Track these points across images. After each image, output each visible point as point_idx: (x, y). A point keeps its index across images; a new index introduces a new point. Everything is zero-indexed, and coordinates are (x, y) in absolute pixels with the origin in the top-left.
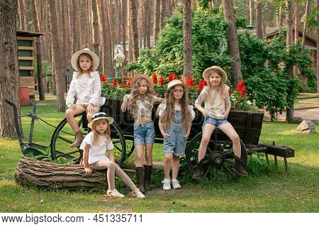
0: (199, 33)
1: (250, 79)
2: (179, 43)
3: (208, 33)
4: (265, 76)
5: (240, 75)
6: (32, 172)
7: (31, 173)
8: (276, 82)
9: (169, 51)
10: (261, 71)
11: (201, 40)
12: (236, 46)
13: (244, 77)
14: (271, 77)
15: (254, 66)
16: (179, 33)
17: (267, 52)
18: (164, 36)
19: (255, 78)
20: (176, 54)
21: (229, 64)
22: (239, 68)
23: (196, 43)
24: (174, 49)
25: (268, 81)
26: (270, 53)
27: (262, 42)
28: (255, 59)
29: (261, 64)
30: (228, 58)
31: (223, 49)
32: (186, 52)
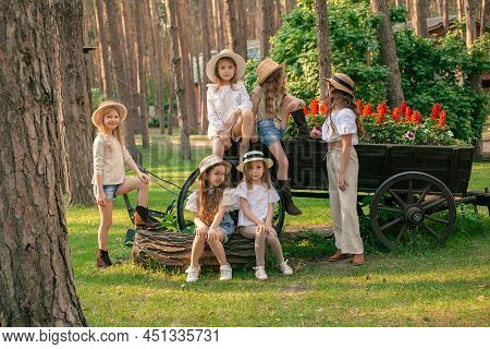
0: (337, 35)
1: (415, 99)
2: (307, 50)
3: (350, 33)
4: (438, 94)
5: (400, 93)
7: (156, 250)
8: (455, 101)
9: (291, 63)
10: (431, 86)
11: (340, 44)
12: (392, 50)
13: (407, 97)
14: (447, 94)
15: (419, 79)
16: (307, 36)
17: (438, 57)
18: (283, 41)
19: (424, 98)
20: (305, 68)
21: (383, 79)
22: (398, 82)
23: (334, 50)
24: (300, 61)
25: (442, 101)
26: (443, 58)
27: (428, 41)
28: (421, 68)
29: (429, 76)
30: (382, 70)
31: (372, 55)
32: (322, 64)
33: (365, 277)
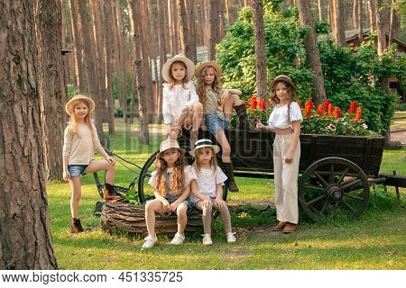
0: (271, 43)
1: (335, 97)
2: (247, 55)
3: (282, 42)
4: (354, 93)
5: (322, 92)
6: (121, 217)
7: (120, 219)
8: (368, 99)
9: (233, 66)
10: (348, 86)
11: (274, 51)
12: (317, 58)
13: (328, 95)
14: (362, 94)
15: (339, 80)
16: (247, 43)
17: (354, 63)
18: (227, 48)
19: (343, 96)
20: (244, 70)
21: (309, 80)
22: (321, 83)
23: (268, 56)
24: (241, 64)
25: (358, 99)
26: (358, 64)
27: (347, 50)
28: (340, 72)
29: (347, 79)
30: (308, 72)
31: (299, 60)
32: (259, 67)
33: (293, 244)
